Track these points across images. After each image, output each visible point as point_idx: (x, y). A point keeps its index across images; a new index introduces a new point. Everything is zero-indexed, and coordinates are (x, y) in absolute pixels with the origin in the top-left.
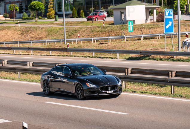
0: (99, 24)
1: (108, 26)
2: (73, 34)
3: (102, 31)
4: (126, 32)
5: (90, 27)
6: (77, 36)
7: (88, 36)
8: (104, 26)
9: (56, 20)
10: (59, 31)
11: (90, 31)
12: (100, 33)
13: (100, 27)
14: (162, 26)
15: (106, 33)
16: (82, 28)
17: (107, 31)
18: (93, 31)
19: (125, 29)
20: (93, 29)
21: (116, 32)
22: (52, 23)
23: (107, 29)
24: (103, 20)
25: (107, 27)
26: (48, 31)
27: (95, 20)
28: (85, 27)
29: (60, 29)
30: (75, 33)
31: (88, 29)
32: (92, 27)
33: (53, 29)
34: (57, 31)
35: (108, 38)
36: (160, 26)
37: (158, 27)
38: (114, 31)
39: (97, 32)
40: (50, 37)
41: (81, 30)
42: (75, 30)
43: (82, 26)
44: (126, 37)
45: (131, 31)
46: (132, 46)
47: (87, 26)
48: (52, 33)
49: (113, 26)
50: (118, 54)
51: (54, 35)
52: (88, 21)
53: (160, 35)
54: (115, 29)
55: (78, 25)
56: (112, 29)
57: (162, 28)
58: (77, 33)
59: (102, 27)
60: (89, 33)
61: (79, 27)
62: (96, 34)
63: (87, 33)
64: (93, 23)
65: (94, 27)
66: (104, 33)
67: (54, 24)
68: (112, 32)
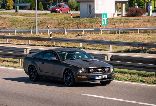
0: (63, 16)
1: (77, 19)
2: (39, 26)
3: (70, 24)
4: (97, 26)
5: (57, 19)
6: (43, 27)
7: (55, 28)
8: (72, 18)
9: (17, 11)
10: (24, 21)
11: (57, 23)
12: (68, 25)
13: (67, 19)
14: (135, 20)
15: (74, 26)
16: (48, 20)
17: (75, 23)
18: (60, 23)
19: (95, 22)
20: (60, 21)
21: (86, 25)
22: (13, 14)
23: (75, 22)
24: (67, 13)
25: (75, 19)
26: (12, 21)
27: (59, 13)
28: (51, 19)
29: (24, 20)
30: (41, 25)
31: (55, 21)
32: (59, 19)
33: (17, 19)
34: (21, 22)
35: (83, 30)
36: (133, 21)
37: (131, 22)
38: (83, 24)
39: (64, 24)
40: (13, 27)
41: (48, 22)
42: (41, 22)
43: (48, 18)
44: (102, 30)
45: (105, 24)
46: (117, 39)
47: (54, 18)
48: (16, 23)
49: (82, 19)
50: (111, 46)
51: (18, 26)
52: (52, 13)
53: (139, 29)
54: (84, 22)
55: (42, 16)
56: (81, 21)
57: (135, 22)
58: (43, 25)
59: (70, 19)
60: (56, 25)
61: (45, 19)
62: (64, 27)
63: (54, 25)
64: (58, 15)
65: (61, 19)
66: (73, 25)
67: (16, 15)
68: (80, 25)
